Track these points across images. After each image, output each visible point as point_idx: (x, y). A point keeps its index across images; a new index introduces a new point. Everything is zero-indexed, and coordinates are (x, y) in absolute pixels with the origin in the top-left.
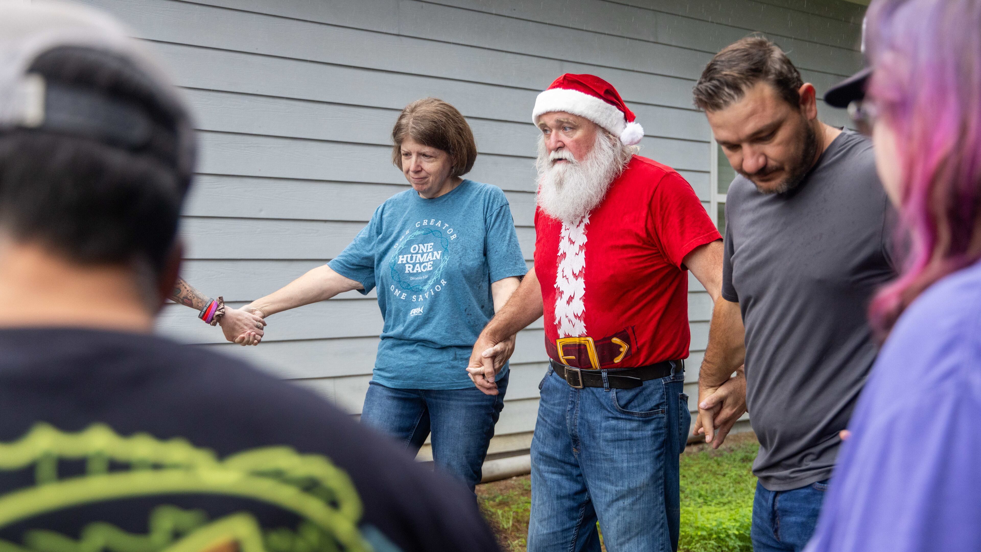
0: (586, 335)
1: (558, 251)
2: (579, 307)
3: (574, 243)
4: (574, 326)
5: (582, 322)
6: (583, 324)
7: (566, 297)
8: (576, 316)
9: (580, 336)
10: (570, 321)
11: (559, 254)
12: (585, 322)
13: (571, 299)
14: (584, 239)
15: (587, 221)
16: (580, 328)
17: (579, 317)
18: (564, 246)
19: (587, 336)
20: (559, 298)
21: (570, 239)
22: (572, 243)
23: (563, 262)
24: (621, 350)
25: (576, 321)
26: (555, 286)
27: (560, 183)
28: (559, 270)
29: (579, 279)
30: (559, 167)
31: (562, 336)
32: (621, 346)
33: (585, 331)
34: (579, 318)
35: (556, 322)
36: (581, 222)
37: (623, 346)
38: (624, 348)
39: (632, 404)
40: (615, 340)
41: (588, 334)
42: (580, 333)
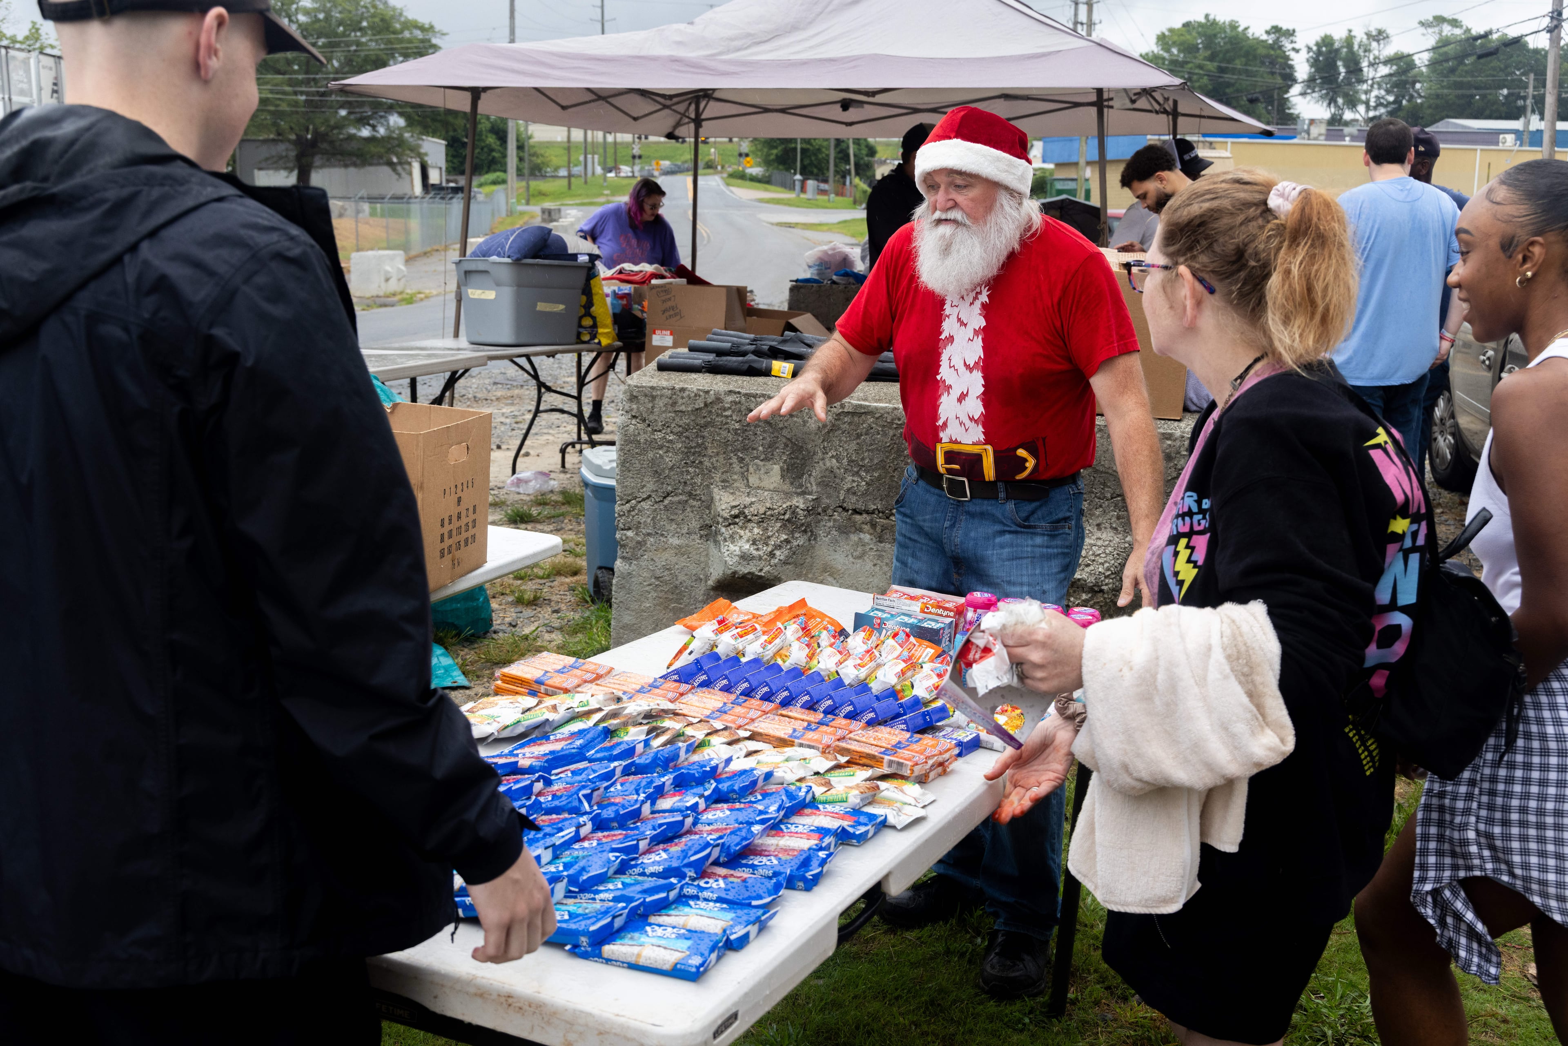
0: (983, 443)
1: (941, 333)
2: (976, 407)
3: (965, 325)
4: (967, 430)
5: (980, 427)
6: (980, 428)
7: (955, 393)
8: (971, 419)
9: (974, 444)
10: (961, 423)
11: (943, 337)
12: (984, 427)
13: (962, 397)
14: (980, 322)
15: (984, 298)
16: (977, 433)
18: (949, 327)
20: (946, 394)
21: (959, 320)
22: (963, 324)
23: (949, 348)
24: (1027, 465)
25: (971, 425)
26: (938, 377)
27: (946, 249)
28: (944, 358)
29: (975, 372)
30: (945, 230)
31: (945, 439)
32: (1025, 460)
33: (982, 437)
34: (976, 421)
35: (940, 423)
36: (976, 298)
37: (1029, 461)
38: (1031, 463)
39: (1036, 516)
40: (1021, 452)
41: (987, 441)
42: (975, 439)
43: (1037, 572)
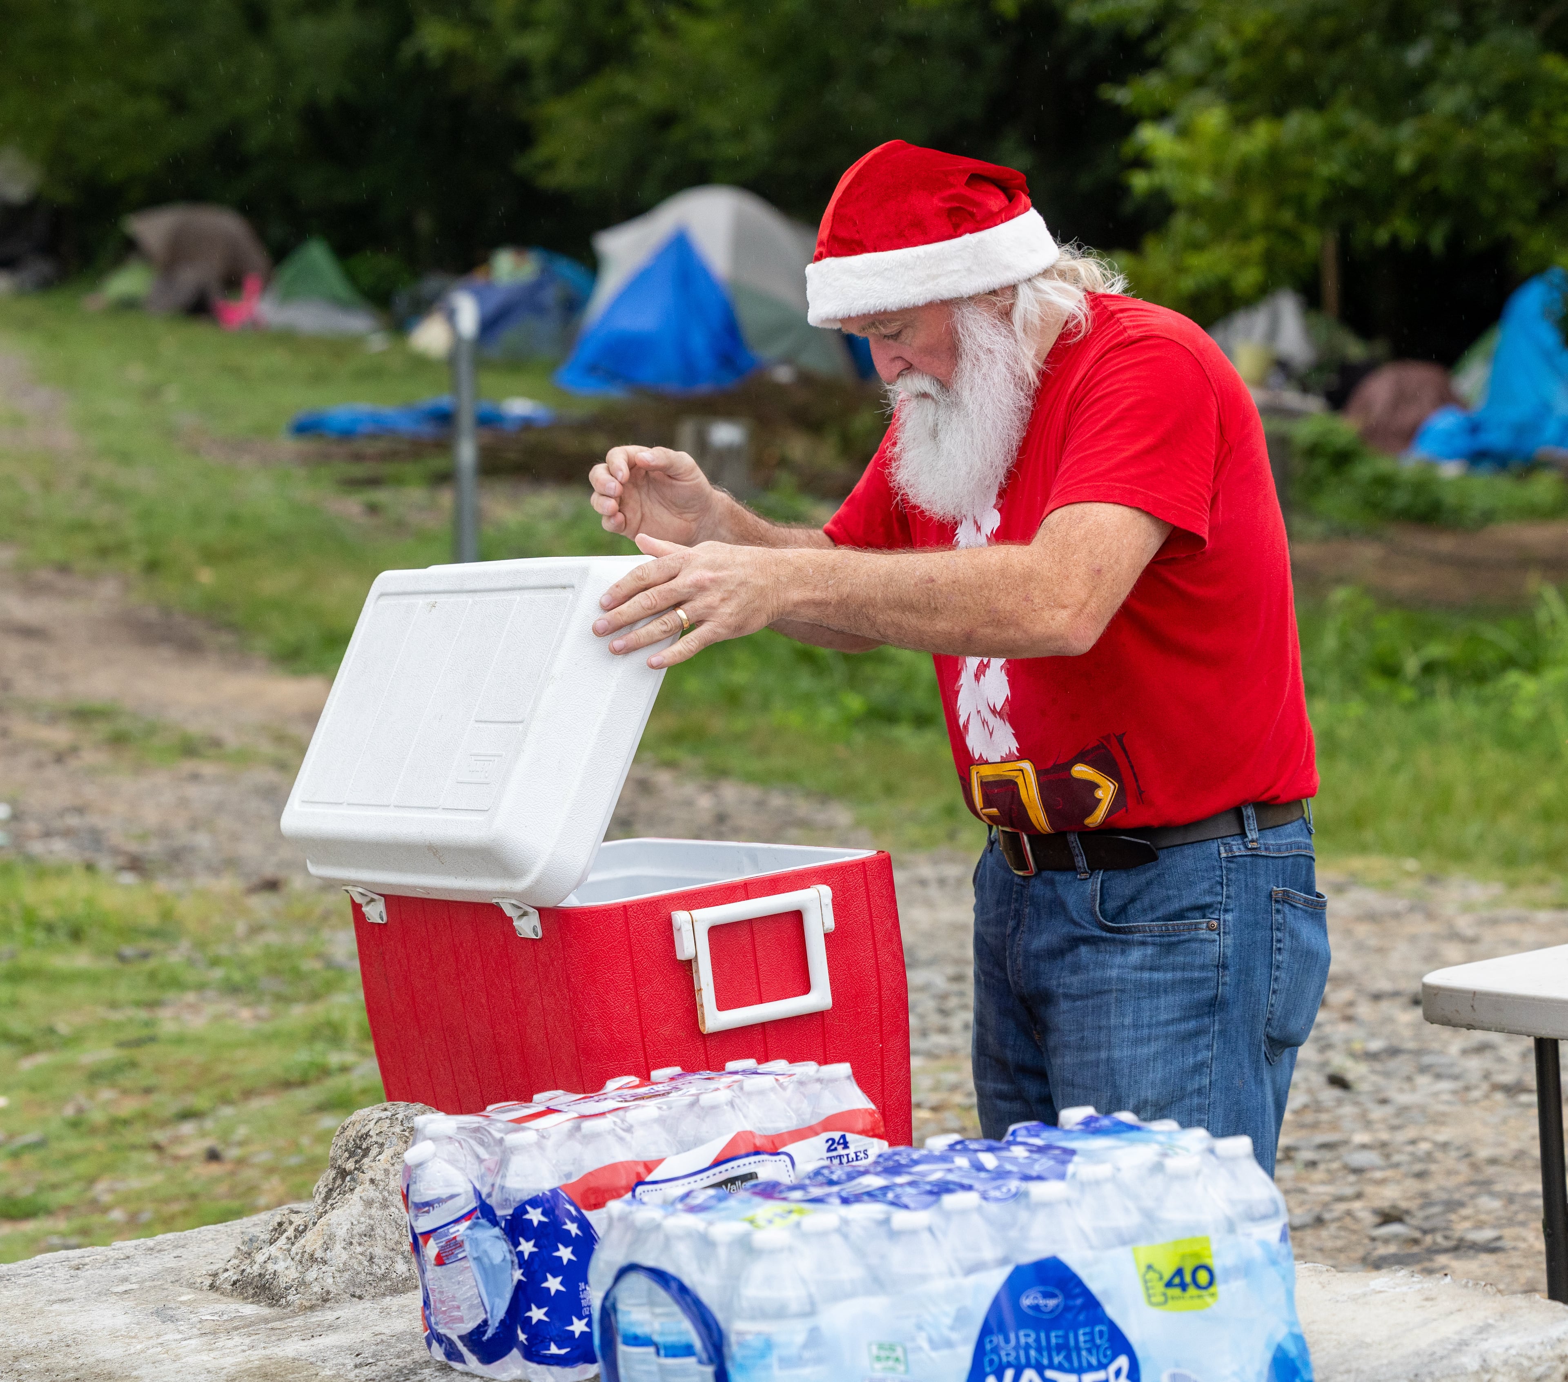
0: (1017, 757)
2: (999, 688)
4: (991, 734)
5: (1007, 724)
6: (1008, 728)
7: (972, 664)
8: (994, 711)
9: (1004, 761)
10: (984, 722)
12: (1013, 725)
13: (984, 669)
14: (995, 517)
16: (1004, 739)
17: (999, 713)
19: (1019, 759)
20: (965, 668)
24: (1099, 794)
25: (995, 722)
32: (1095, 786)
33: (1014, 745)
34: (1000, 715)
35: (962, 722)
37: (1101, 784)
38: (1107, 791)
39: (1138, 905)
40: (1081, 771)
41: (1024, 754)
42: (1004, 752)
43: (1128, 1021)
